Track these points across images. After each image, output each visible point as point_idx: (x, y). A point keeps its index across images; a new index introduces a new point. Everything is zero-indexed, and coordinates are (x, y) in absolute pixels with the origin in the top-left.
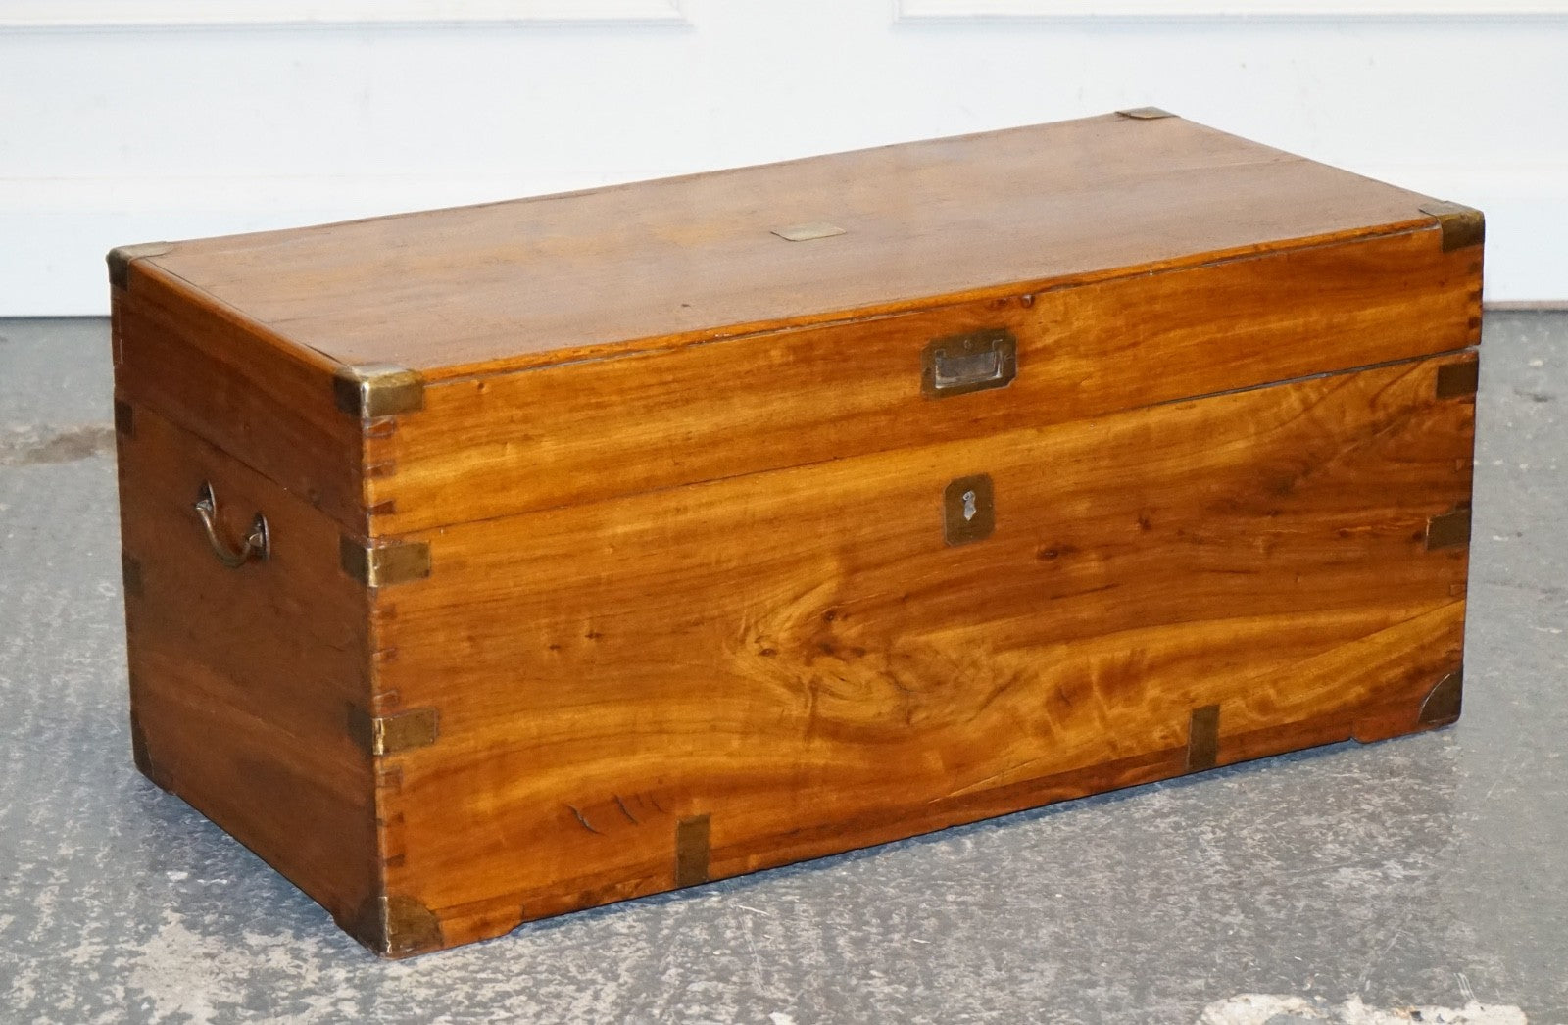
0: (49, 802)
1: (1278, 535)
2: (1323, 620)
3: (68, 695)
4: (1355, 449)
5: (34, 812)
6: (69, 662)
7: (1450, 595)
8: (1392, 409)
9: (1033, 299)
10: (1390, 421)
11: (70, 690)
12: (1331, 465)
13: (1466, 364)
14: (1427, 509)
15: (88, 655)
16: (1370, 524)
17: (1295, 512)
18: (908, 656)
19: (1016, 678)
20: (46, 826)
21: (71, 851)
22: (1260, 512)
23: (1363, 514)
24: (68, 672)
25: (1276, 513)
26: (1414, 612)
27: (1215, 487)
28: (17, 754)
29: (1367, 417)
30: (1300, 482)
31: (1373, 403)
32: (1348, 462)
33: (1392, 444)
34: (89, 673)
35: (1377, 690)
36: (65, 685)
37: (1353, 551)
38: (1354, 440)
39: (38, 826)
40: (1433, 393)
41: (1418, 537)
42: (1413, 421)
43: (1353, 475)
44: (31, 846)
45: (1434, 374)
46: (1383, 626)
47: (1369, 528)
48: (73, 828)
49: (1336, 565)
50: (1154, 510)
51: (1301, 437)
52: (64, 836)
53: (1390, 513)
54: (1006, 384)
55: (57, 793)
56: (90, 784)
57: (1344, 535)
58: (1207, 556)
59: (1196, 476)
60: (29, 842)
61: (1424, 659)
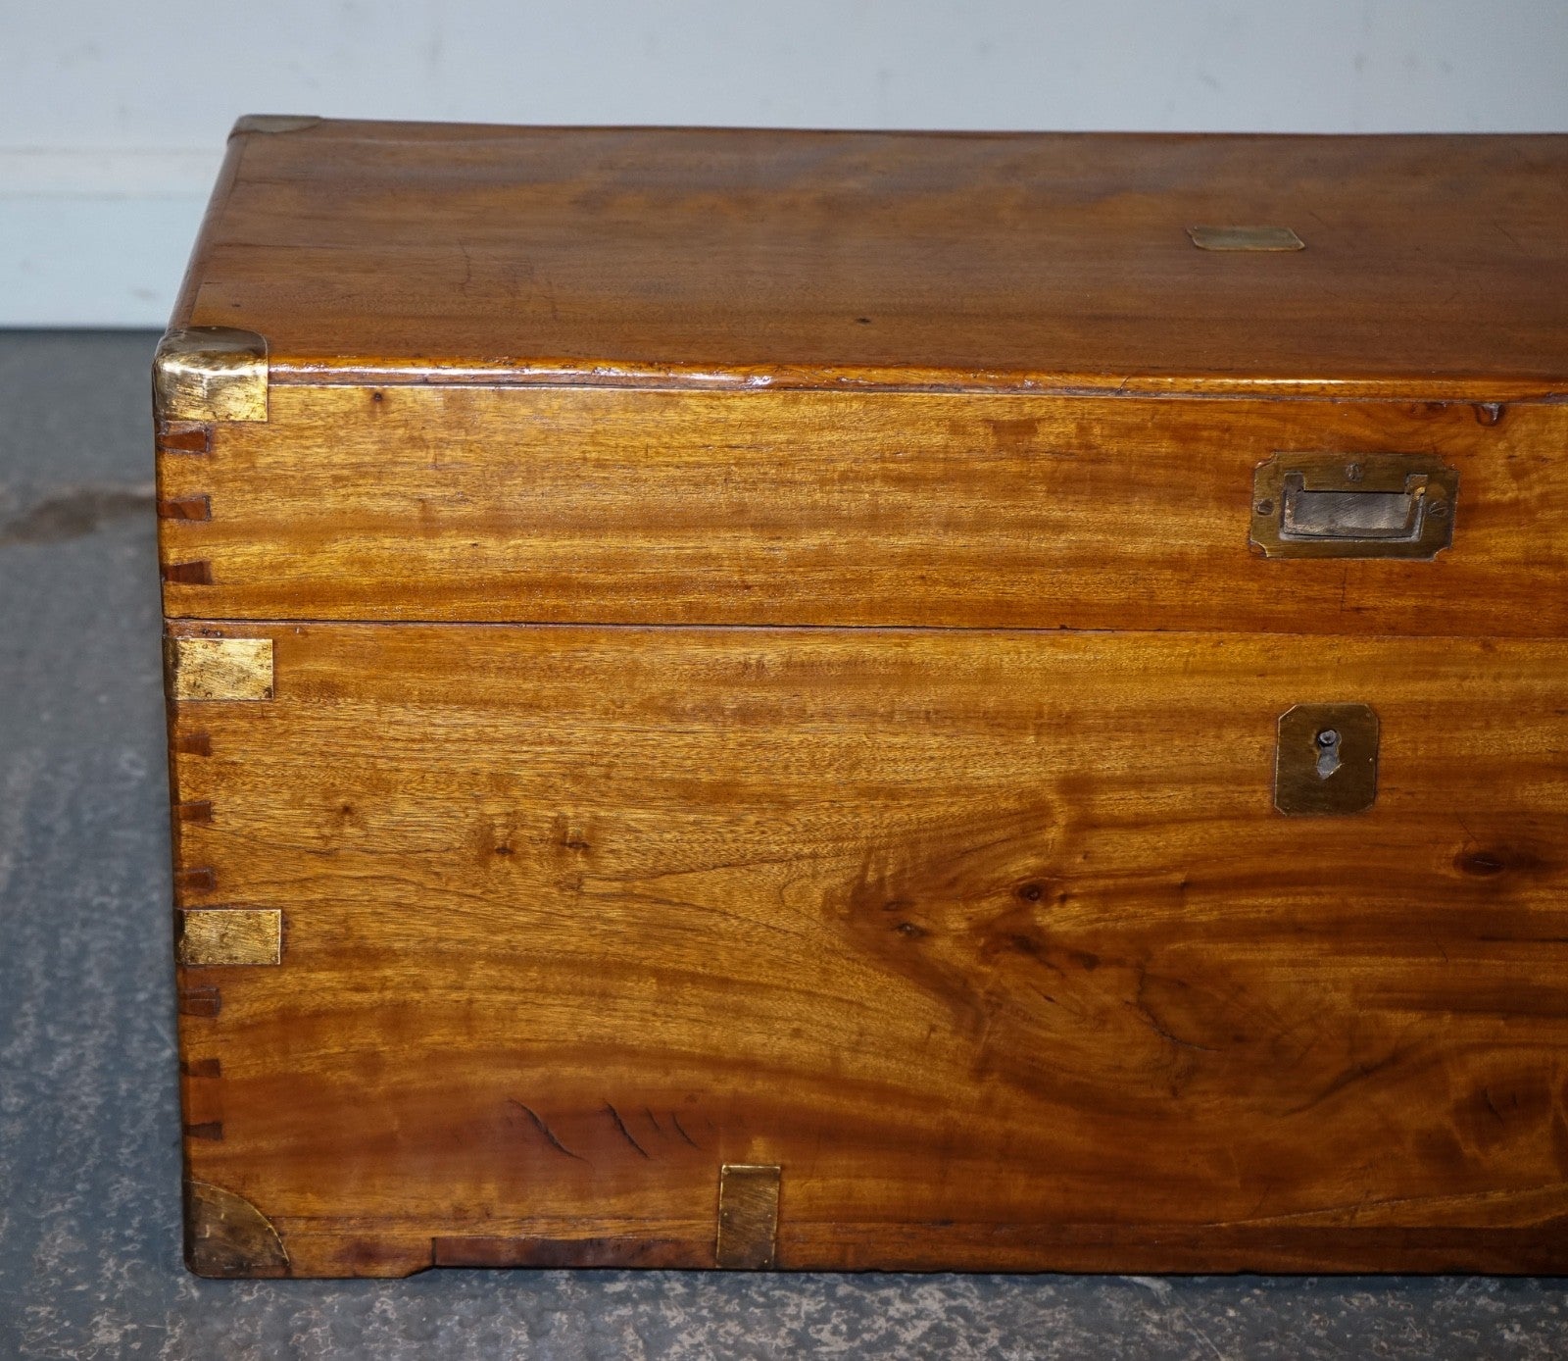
0: (71, 1213)
3: (89, 973)
5: (48, 1238)
6: (85, 904)
9: (1502, 411)
11: (90, 963)
15: (114, 888)
20: (71, 1271)
21: (116, 1337)
24: (85, 923)
28: (15, 1100)
34: (116, 927)
36: (83, 950)
39: (55, 1272)
44: (48, 1323)
48: (118, 1276)
52: (103, 1297)
55: (85, 1193)
56: (137, 1174)
60: (44, 1311)
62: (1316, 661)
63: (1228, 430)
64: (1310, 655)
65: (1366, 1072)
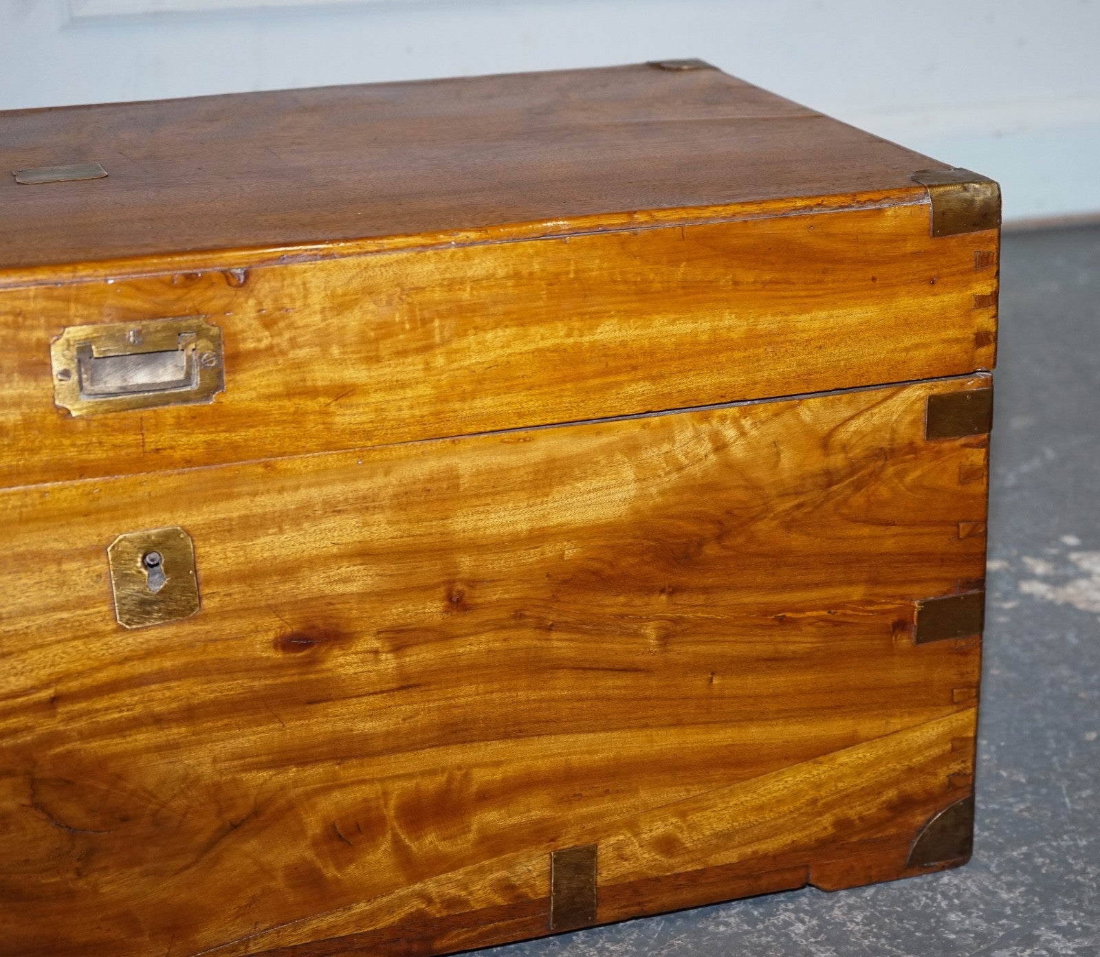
1: (676, 621)
2: (755, 734)
4: (799, 506)
7: (952, 702)
8: (857, 452)
9: (247, 274)
10: (853, 468)
12: (763, 528)
13: (973, 394)
14: (916, 589)
16: (828, 608)
17: (705, 590)
18: (68, 782)
19: (256, 812)
22: (647, 588)
23: (815, 594)
25: (674, 591)
26: (896, 723)
27: (570, 553)
29: (816, 462)
30: (711, 550)
31: (825, 443)
32: (789, 525)
33: (858, 500)
35: (843, 824)
37: (801, 642)
38: (797, 494)
40: (921, 433)
41: (901, 626)
42: (890, 470)
43: (796, 541)
45: (922, 406)
46: (850, 742)
47: (825, 613)
49: (775, 661)
50: (473, 583)
51: (708, 487)
53: (857, 593)
54: (208, 398)
57: (783, 621)
58: (561, 645)
59: (538, 537)
61: (913, 786)
62: (131, 497)
63: (20, 314)
64: (125, 492)
65: (235, 827)
